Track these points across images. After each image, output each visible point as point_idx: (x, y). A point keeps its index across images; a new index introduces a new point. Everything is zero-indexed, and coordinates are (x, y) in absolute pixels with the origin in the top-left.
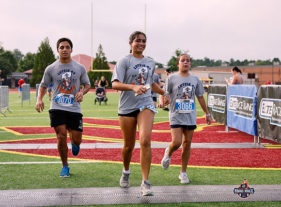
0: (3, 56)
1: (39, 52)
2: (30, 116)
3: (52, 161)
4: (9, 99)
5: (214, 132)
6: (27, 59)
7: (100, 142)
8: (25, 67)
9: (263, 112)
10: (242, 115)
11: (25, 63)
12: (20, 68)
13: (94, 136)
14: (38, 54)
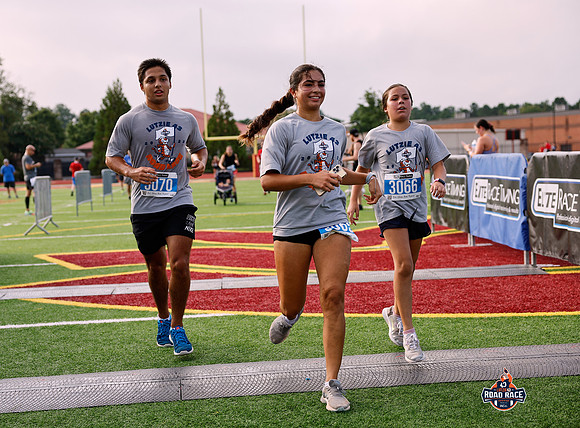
0: (36, 118)
1: (104, 107)
2: (93, 231)
3: (140, 316)
4: (53, 201)
5: (445, 247)
6: (82, 122)
7: (229, 276)
8: (79, 137)
9: (539, 205)
10: (499, 211)
11: (79, 130)
12: (69, 140)
13: (217, 264)
14: (103, 112)
